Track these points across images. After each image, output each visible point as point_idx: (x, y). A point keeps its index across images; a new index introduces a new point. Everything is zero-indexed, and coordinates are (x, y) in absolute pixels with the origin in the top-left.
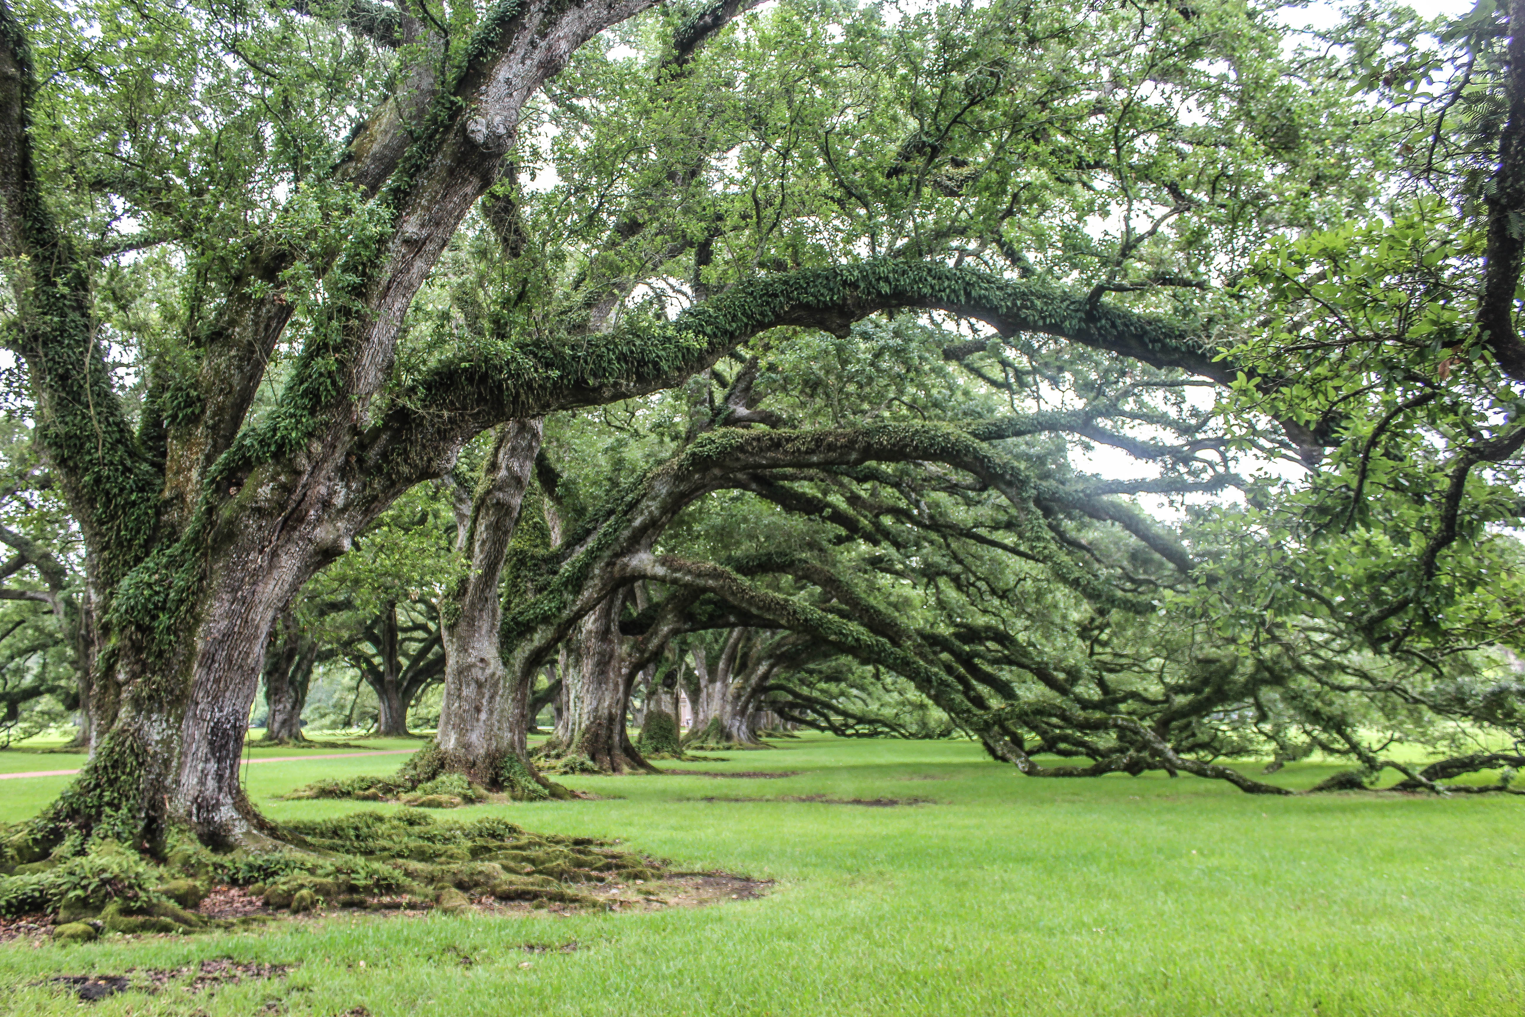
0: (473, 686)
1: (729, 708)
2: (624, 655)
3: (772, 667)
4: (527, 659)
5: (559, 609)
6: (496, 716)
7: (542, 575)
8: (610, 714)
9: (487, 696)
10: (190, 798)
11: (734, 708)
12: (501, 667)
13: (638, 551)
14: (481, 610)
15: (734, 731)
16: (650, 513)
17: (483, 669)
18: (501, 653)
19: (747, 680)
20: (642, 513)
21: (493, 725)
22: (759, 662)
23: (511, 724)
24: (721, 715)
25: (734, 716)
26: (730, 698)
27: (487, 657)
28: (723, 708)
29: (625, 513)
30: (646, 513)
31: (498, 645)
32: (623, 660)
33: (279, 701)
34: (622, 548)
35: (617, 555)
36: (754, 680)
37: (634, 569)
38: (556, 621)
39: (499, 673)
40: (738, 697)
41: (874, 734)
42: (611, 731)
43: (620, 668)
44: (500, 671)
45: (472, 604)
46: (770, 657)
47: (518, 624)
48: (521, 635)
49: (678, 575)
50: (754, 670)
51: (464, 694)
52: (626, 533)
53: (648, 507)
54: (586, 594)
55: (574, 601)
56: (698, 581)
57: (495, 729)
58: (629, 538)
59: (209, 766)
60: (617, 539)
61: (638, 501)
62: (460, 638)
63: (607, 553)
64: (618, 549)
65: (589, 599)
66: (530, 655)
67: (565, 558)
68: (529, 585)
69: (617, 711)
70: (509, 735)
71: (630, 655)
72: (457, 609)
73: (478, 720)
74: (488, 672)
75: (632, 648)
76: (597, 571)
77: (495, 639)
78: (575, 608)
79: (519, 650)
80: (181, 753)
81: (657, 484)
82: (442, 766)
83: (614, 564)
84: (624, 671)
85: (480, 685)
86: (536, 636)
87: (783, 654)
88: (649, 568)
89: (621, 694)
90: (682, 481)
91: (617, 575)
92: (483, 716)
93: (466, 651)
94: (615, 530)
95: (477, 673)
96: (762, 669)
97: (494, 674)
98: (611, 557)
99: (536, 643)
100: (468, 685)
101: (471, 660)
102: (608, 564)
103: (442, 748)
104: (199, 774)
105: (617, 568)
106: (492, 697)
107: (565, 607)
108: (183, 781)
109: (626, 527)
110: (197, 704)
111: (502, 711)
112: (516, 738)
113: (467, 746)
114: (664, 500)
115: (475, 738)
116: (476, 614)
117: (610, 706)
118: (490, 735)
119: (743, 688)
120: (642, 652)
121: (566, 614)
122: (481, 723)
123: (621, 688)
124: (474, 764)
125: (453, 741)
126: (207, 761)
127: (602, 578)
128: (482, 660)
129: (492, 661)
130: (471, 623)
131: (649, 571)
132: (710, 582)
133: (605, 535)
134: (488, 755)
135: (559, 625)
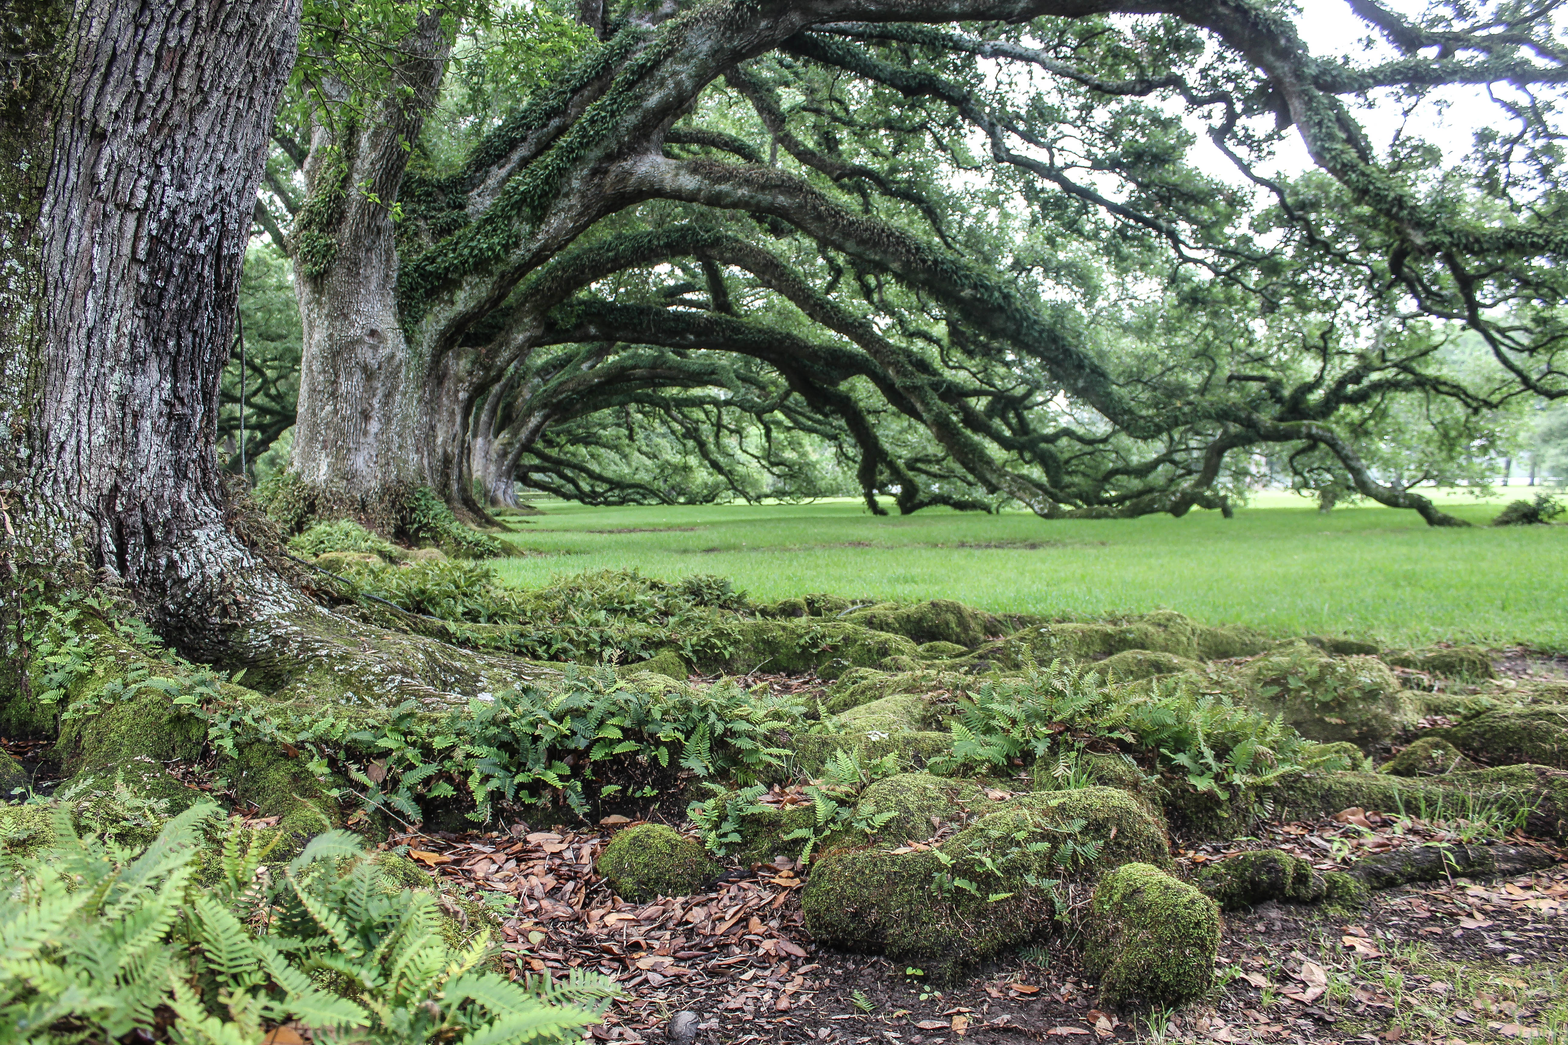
0: (358, 376)
1: (492, 468)
2: (463, 374)
3: (546, 418)
4: (442, 334)
5: (506, 247)
6: (394, 427)
7: (441, 210)
8: (445, 453)
9: (380, 393)
10: (86, 498)
11: (499, 468)
12: (403, 346)
13: (646, 151)
14: (369, 250)
15: (500, 495)
16: (678, 84)
17: (374, 348)
18: (402, 322)
19: (515, 434)
20: (662, 84)
21: (390, 441)
22: (530, 413)
23: (418, 440)
24: (484, 477)
25: (499, 477)
26: (494, 456)
27: (381, 327)
28: (486, 468)
29: (631, 85)
30: (670, 83)
31: (395, 309)
32: (461, 380)
34: (621, 144)
35: (611, 157)
36: (524, 434)
37: (642, 181)
38: (498, 269)
39: (400, 355)
40: (504, 455)
41: (623, 502)
42: (448, 476)
43: (457, 391)
44: (402, 353)
45: (356, 239)
46: (544, 406)
47: (425, 275)
48: (432, 294)
49: (725, 187)
50: (524, 423)
51: (343, 389)
52: (631, 119)
53: (674, 74)
54: (554, 222)
55: (533, 234)
56: (760, 196)
57: (395, 448)
58: (636, 128)
59: (142, 384)
60: (615, 127)
61: (657, 64)
62: (335, 295)
63: (595, 153)
64: (615, 146)
65: (558, 230)
66: (448, 327)
67: (474, 186)
68: (421, 223)
69: (453, 450)
70: (416, 457)
71: (470, 373)
72: (329, 247)
73: (365, 433)
74: (383, 352)
75: (473, 363)
76: (576, 184)
77: (391, 301)
78: (534, 246)
79: (430, 317)
80: (39, 325)
81: (692, 36)
82: (312, 508)
83: (606, 172)
84: (462, 395)
85: (369, 374)
86: (461, 296)
87: (560, 402)
88: (668, 177)
89: (458, 427)
90: (739, 30)
91: (608, 190)
92: (374, 426)
93: (346, 316)
94: (613, 114)
95: (365, 354)
96: (533, 421)
97: (392, 356)
98: (600, 160)
99: (460, 307)
100: (349, 375)
101: (356, 332)
102: (594, 172)
103: (306, 480)
104: (112, 409)
105: (610, 178)
106: (388, 395)
107: (517, 245)
108: (59, 433)
109: (632, 109)
110: (99, 137)
111: (406, 417)
112: (425, 462)
113: (350, 477)
114: (704, 62)
115: (360, 461)
116: (362, 255)
117: (445, 442)
118: (385, 457)
119: (510, 444)
120: (487, 369)
121: (517, 256)
122: (371, 439)
123: (458, 419)
124: (364, 506)
125: (324, 468)
126: (136, 364)
127: (583, 196)
128: (373, 333)
129: (390, 335)
130: (354, 268)
131: (669, 183)
132: (781, 198)
133: (592, 122)
134: (385, 489)
135: (502, 276)
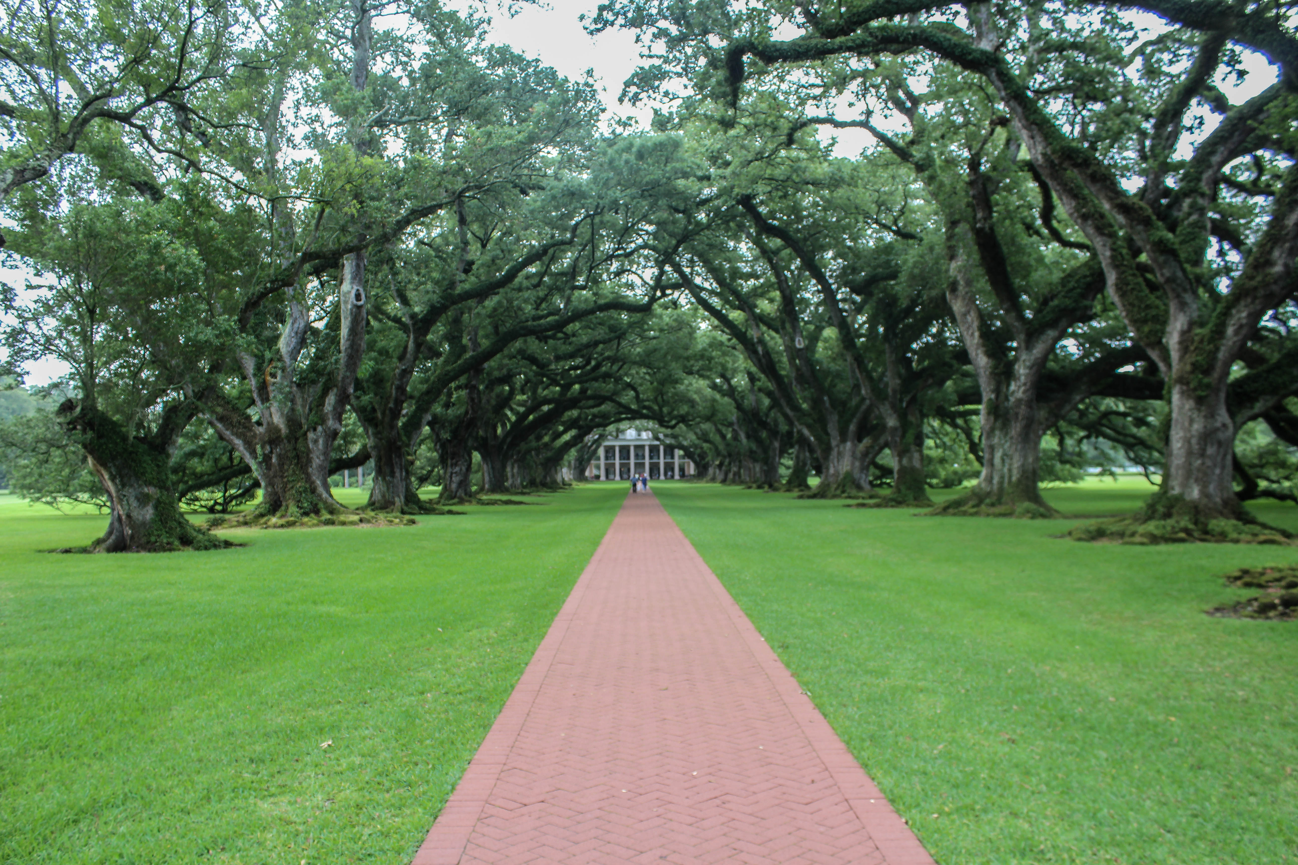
17: (1224, 432)
21: (1224, 478)
33: (456, 465)
62: (1208, 406)
73: (1214, 474)
74: (1227, 434)
85: (1220, 445)
92: (1218, 471)
93: (1213, 417)
95: (1220, 435)
101: (1217, 424)
106: (1225, 456)
113: (1208, 496)
115: (1212, 489)
118: (1222, 487)
122: (1216, 477)
128: (1224, 425)
129: (1230, 426)
130: (1217, 394)
134: (1225, 502)
